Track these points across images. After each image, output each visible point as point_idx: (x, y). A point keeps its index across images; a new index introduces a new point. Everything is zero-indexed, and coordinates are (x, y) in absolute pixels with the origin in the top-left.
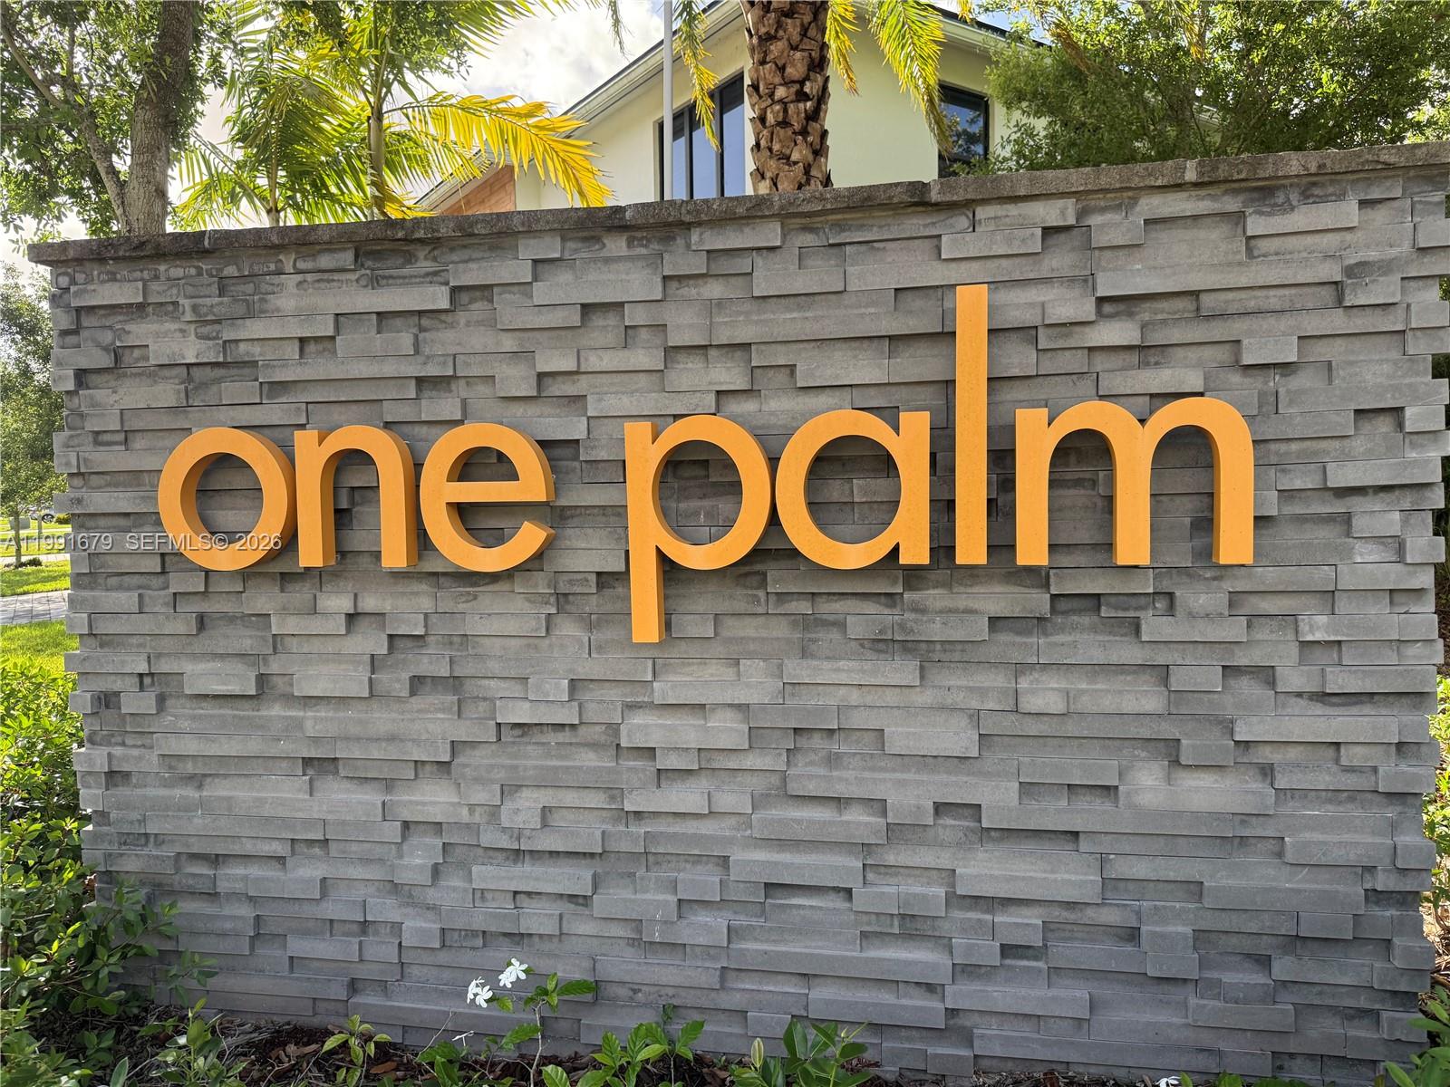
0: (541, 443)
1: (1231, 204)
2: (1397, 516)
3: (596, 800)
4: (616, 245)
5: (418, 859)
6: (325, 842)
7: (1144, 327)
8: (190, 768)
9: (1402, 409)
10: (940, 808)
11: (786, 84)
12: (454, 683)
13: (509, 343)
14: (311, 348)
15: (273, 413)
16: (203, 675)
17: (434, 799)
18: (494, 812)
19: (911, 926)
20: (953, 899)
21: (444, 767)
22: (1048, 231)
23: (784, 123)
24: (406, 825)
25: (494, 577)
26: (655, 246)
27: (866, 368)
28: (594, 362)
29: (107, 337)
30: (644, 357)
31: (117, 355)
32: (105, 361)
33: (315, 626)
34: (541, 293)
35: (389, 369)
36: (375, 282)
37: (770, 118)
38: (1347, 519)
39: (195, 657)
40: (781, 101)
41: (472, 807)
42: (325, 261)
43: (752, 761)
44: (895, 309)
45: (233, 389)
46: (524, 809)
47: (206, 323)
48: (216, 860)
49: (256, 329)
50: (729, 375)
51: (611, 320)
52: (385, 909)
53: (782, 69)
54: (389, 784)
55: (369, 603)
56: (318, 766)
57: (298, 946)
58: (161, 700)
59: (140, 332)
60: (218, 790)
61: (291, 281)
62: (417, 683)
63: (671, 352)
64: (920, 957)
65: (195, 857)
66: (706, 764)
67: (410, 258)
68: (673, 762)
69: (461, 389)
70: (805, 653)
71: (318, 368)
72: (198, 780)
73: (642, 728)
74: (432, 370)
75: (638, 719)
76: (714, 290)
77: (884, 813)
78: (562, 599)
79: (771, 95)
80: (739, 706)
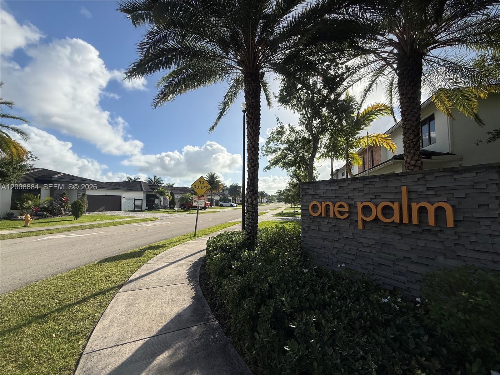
0: (348, 204)
1: (451, 174)
2: (490, 222)
3: (356, 248)
4: (358, 181)
5: (335, 251)
6: (325, 248)
7: (435, 191)
8: (311, 237)
9: (489, 205)
10: (405, 257)
11: (409, 140)
12: (339, 231)
13: (345, 192)
14: (324, 193)
15: (320, 200)
16: (313, 227)
17: (337, 245)
18: (343, 247)
19: (401, 273)
20: (407, 271)
21: (338, 241)
22: (419, 179)
23: (409, 147)
24: (333, 247)
25: (343, 219)
26: (363, 181)
27: (391, 196)
28: (355, 195)
29: (305, 191)
30: (361, 194)
31: (306, 193)
32: (305, 194)
33: (324, 223)
34: (349, 187)
35: (332, 195)
36: (331, 186)
37: (406, 146)
38: (479, 222)
39: (312, 225)
40: (408, 143)
41: (341, 246)
42: (326, 184)
43: (376, 246)
44: (396, 189)
45: (316, 197)
46: (347, 248)
47: (314, 190)
48: (314, 248)
49: (319, 191)
50: (373, 197)
51: (357, 190)
52: (331, 257)
53: (409, 138)
54: (332, 242)
55: (330, 221)
56: (324, 239)
57: (322, 259)
58: (309, 229)
59: (308, 191)
60: (314, 240)
61: (322, 186)
62: (335, 231)
63: (365, 194)
64: (402, 278)
65: (312, 247)
66: (369, 246)
67: (335, 183)
68: (365, 245)
69: (340, 198)
70: (384, 233)
71: (325, 195)
72: (312, 239)
73: (361, 240)
74: (337, 195)
75: (361, 239)
76: (371, 186)
77: (396, 257)
78: (351, 223)
79: (407, 142)
80: (374, 239)
